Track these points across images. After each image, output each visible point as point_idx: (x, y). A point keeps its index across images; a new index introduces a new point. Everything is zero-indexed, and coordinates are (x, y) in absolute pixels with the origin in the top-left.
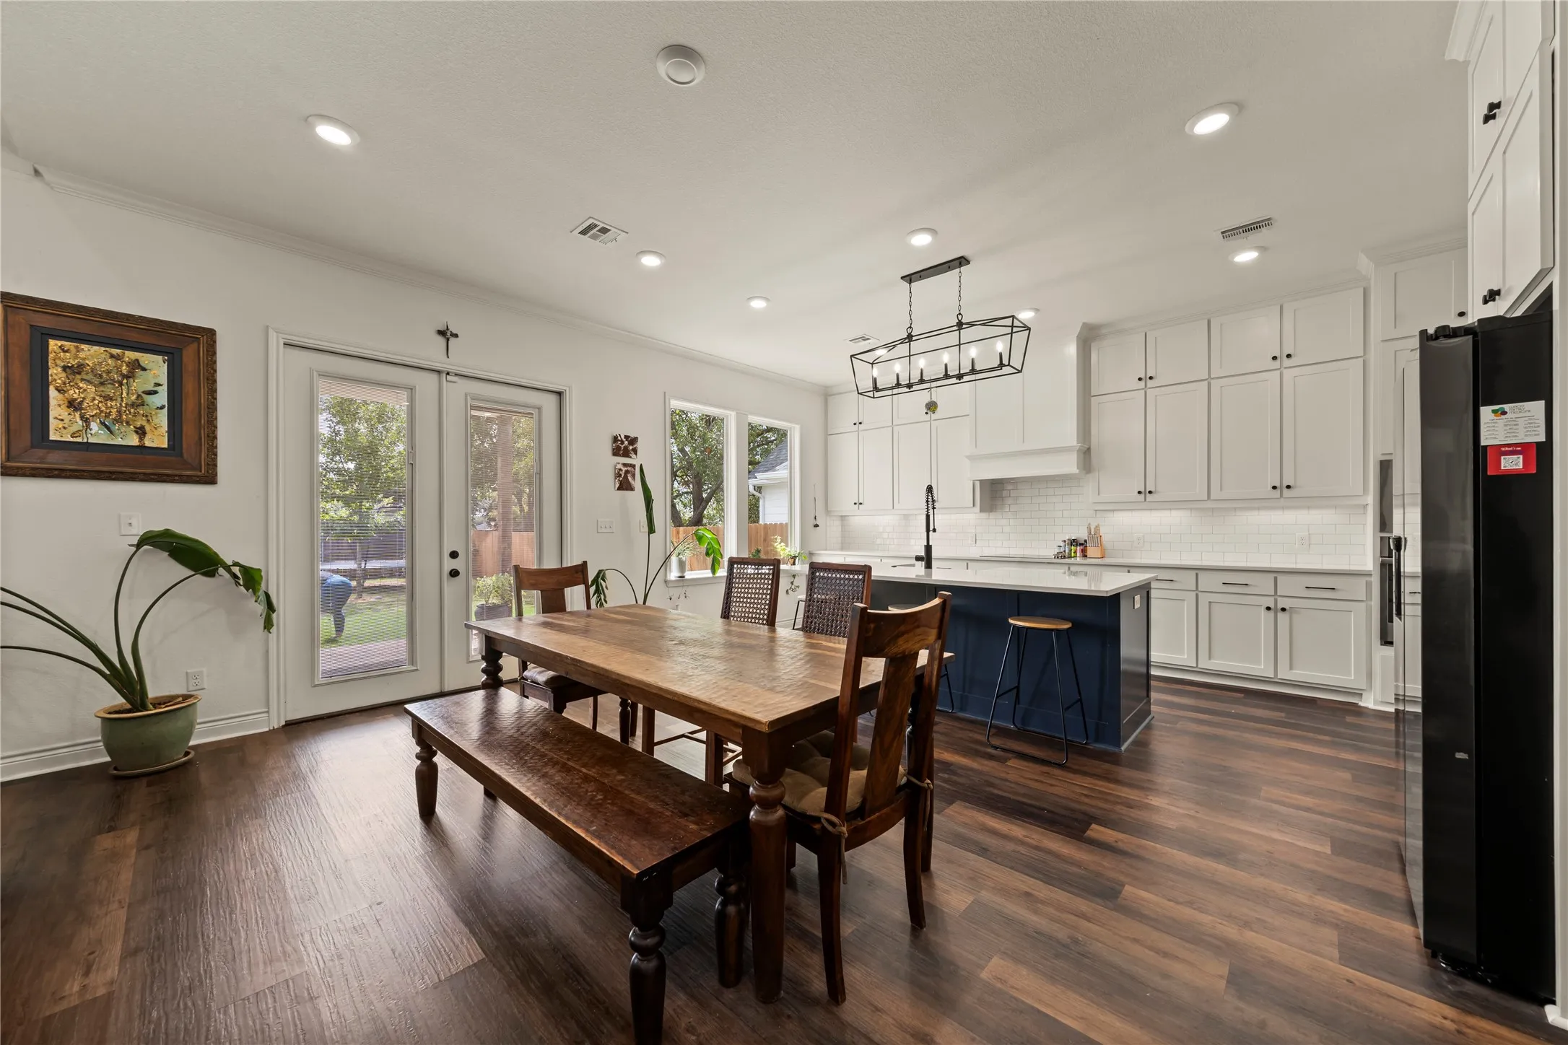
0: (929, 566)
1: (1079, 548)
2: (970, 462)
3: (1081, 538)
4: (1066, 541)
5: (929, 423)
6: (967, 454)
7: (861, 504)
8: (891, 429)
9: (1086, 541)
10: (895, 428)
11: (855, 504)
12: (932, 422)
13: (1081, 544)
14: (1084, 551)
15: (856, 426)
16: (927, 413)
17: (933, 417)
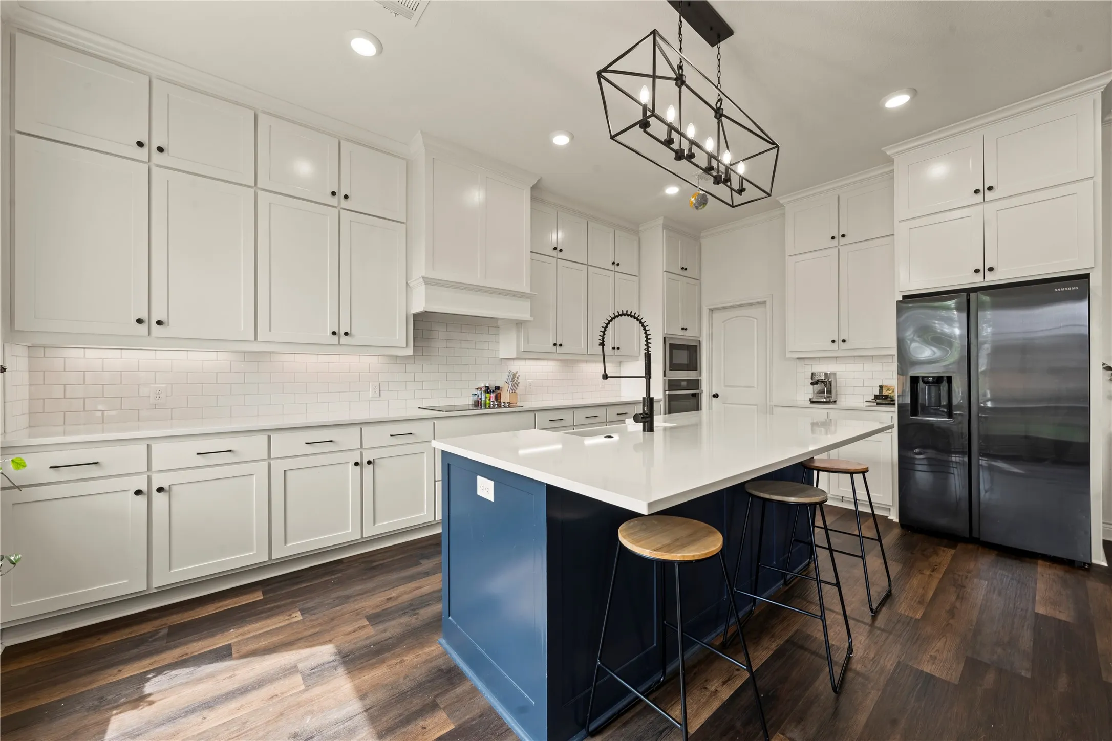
1: (493, 395)
2: (423, 286)
3: (492, 384)
4: (481, 389)
5: (336, 210)
6: (424, 275)
7: (159, 323)
8: (252, 191)
9: (498, 388)
10: (260, 193)
11: (139, 321)
12: (341, 210)
13: (493, 391)
14: (498, 397)
15: (145, 150)
16: (334, 194)
17: (344, 204)
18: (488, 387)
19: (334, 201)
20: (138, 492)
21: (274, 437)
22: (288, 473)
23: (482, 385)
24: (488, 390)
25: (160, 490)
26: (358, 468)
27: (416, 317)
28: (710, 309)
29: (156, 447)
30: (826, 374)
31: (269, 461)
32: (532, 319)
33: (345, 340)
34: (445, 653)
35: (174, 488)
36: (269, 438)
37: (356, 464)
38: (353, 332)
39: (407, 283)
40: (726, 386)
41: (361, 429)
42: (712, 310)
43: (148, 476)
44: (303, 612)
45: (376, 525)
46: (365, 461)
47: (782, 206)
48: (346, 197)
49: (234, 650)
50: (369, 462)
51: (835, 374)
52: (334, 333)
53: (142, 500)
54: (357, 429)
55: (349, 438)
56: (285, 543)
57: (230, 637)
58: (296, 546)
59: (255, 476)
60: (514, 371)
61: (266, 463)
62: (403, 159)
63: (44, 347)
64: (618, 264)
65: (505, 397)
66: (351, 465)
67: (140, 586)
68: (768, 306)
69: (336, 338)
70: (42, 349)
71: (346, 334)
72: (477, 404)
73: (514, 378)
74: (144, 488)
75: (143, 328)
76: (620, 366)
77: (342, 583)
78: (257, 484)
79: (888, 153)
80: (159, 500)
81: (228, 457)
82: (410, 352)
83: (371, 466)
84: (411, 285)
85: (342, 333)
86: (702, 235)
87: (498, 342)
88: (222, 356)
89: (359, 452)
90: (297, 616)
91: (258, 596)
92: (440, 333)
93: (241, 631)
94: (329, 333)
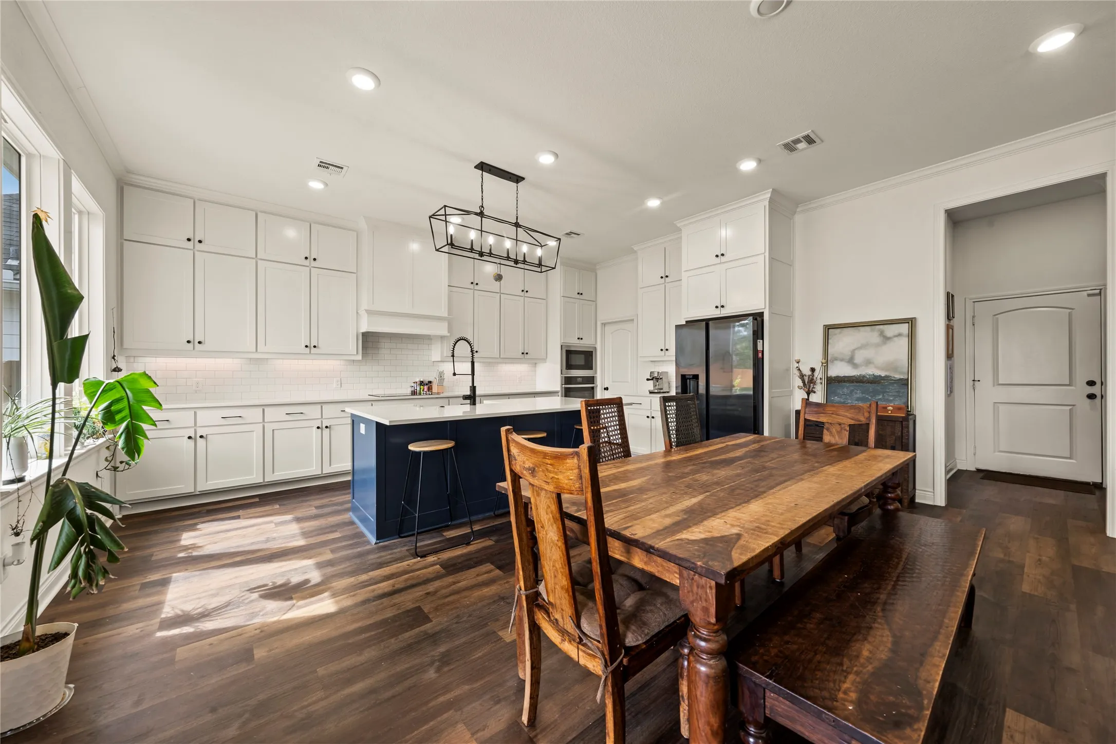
0: (474, 403)
1: (426, 387)
2: (366, 315)
3: (426, 379)
4: (416, 382)
5: (308, 269)
6: (367, 308)
7: (200, 343)
8: (254, 261)
9: (430, 382)
10: (259, 262)
11: (189, 342)
12: (312, 268)
13: (427, 384)
14: (430, 389)
15: (191, 243)
16: (306, 258)
17: (314, 264)
18: (422, 381)
19: (307, 262)
20: (190, 438)
21: (266, 409)
22: (275, 431)
23: (417, 380)
24: (422, 383)
25: (201, 437)
26: (320, 430)
27: (364, 334)
28: (602, 324)
29: (199, 413)
30: (658, 373)
31: (263, 423)
32: (449, 334)
33: (313, 350)
34: (351, 517)
35: (209, 436)
36: (263, 410)
37: (318, 428)
38: (320, 346)
39: (357, 313)
40: (613, 382)
41: (322, 407)
42: (604, 325)
43: (195, 429)
44: (280, 505)
45: (332, 466)
46: (324, 426)
47: (635, 252)
48: (315, 259)
49: (241, 517)
50: (327, 427)
51: (667, 373)
52: (306, 346)
53: (191, 442)
54: (319, 406)
55: (314, 412)
56: (273, 473)
57: (241, 513)
58: (279, 475)
59: (255, 432)
60: (441, 370)
61: (261, 425)
62: (353, 231)
63: (134, 357)
64: (527, 291)
65: (435, 389)
66: (315, 429)
67: (190, 489)
68: (635, 322)
69: (308, 349)
70: (133, 358)
71: (315, 347)
72: (414, 393)
73: (441, 375)
74: (193, 436)
75: (191, 345)
76: (535, 367)
77: (307, 495)
78: (256, 436)
79: (678, 225)
80: (201, 442)
81: (239, 421)
82: (359, 357)
83: (328, 429)
84: (360, 313)
85: (312, 346)
86: (597, 267)
87: (431, 350)
88: (236, 361)
89: (320, 421)
90: (278, 506)
91: (257, 500)
92: (385, 344)
93: (245, 511)
94: (303, 346)
